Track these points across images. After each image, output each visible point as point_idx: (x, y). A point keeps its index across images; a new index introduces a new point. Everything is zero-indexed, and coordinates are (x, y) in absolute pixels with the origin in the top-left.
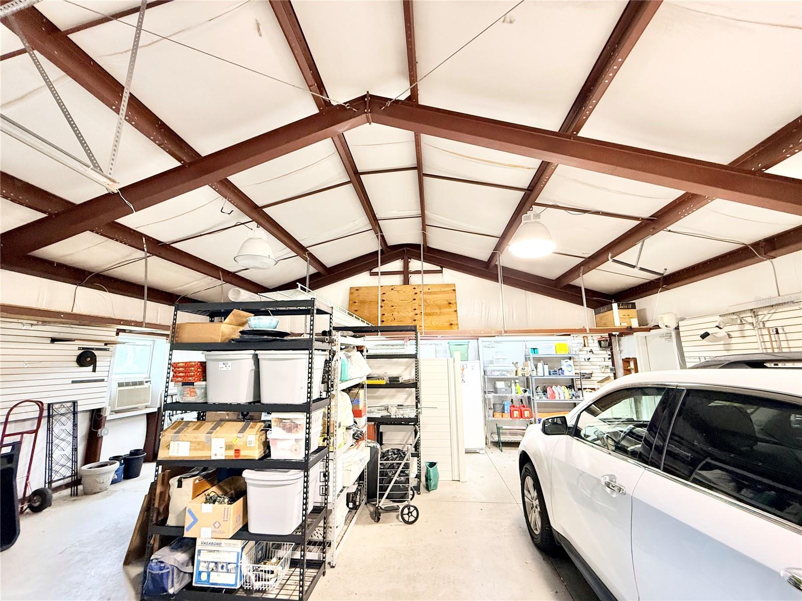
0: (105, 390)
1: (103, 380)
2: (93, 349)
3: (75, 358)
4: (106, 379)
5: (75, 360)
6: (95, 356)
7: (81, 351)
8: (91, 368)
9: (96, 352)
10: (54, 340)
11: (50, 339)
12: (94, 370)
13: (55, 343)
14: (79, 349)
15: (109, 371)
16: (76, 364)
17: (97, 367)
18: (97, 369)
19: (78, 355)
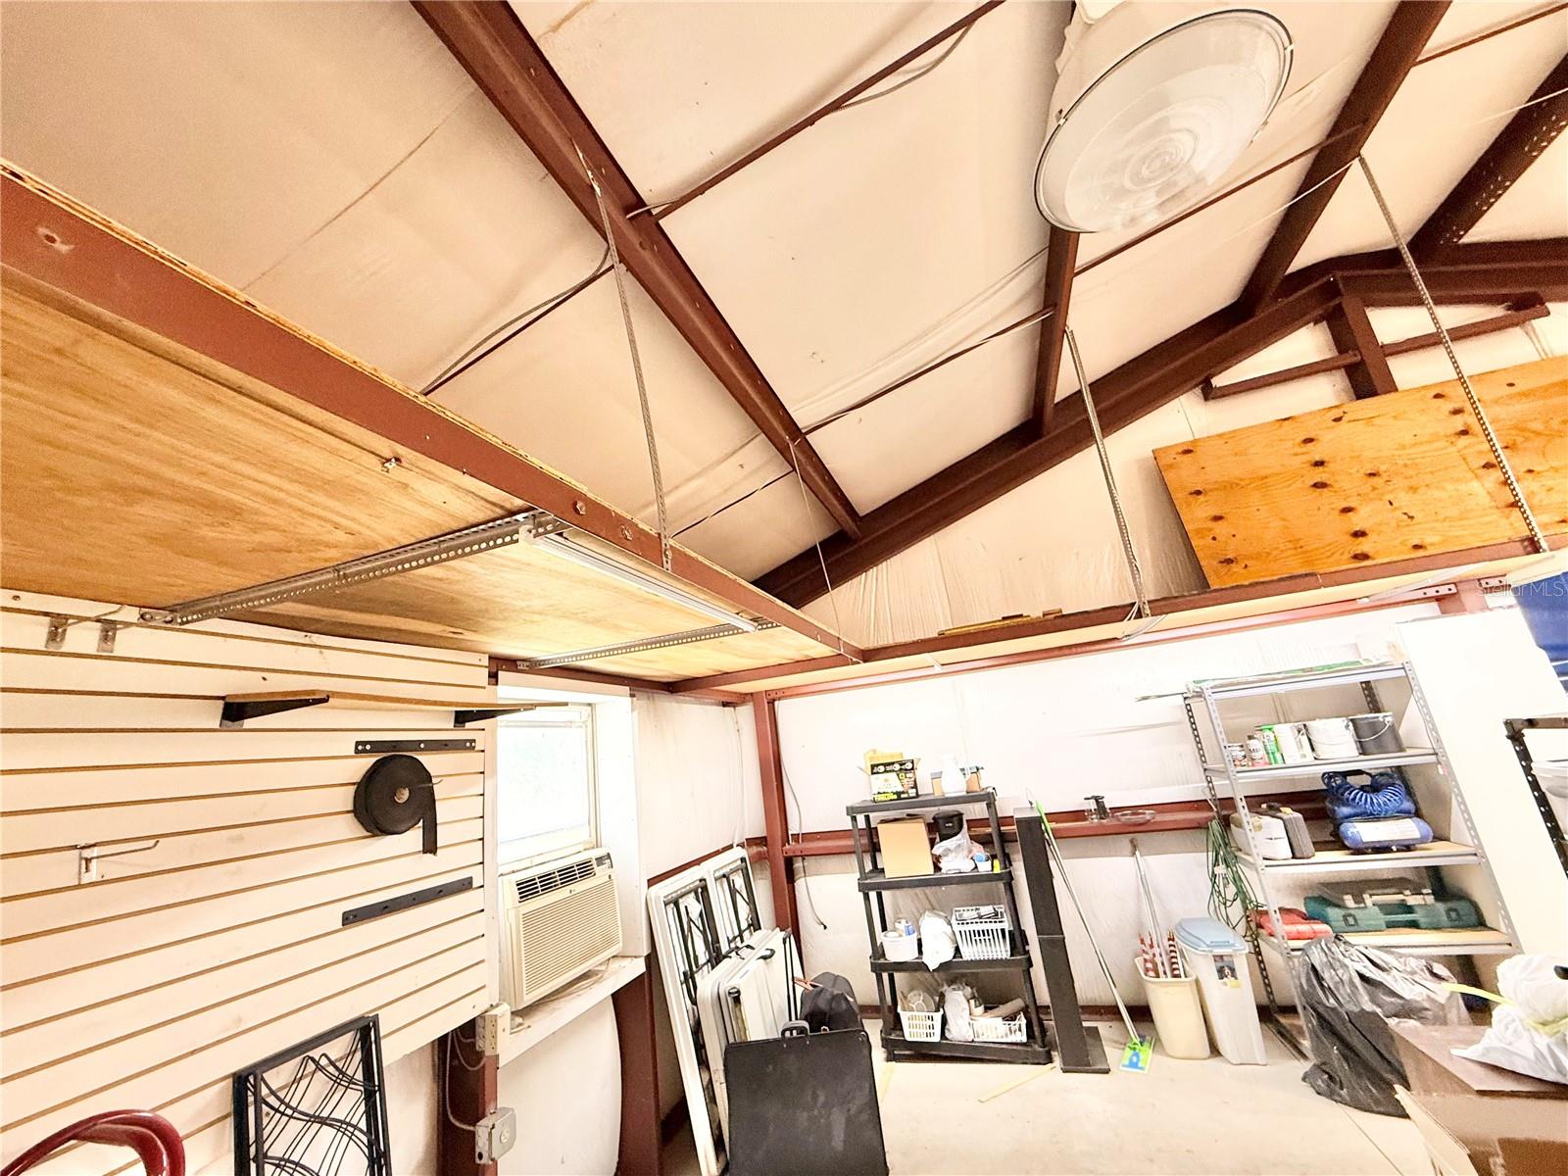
0: (478, 925)
1: (466, 885)
2: (415, 745)
3: (345, 798)
4: (476, 873)
5: (350, 807)
6: (429, 778)
7: (368, 761)
8: (414, 837)
9: (428, 760)
10: (236, 711)
11: (221, 703)
12: (430, 846)
13: (248, 723)
14: (361, 748)
15: (482, 839)
16: (349, 826)
17: (438, 827)
18: (443, 836)
19: (357, 778)
